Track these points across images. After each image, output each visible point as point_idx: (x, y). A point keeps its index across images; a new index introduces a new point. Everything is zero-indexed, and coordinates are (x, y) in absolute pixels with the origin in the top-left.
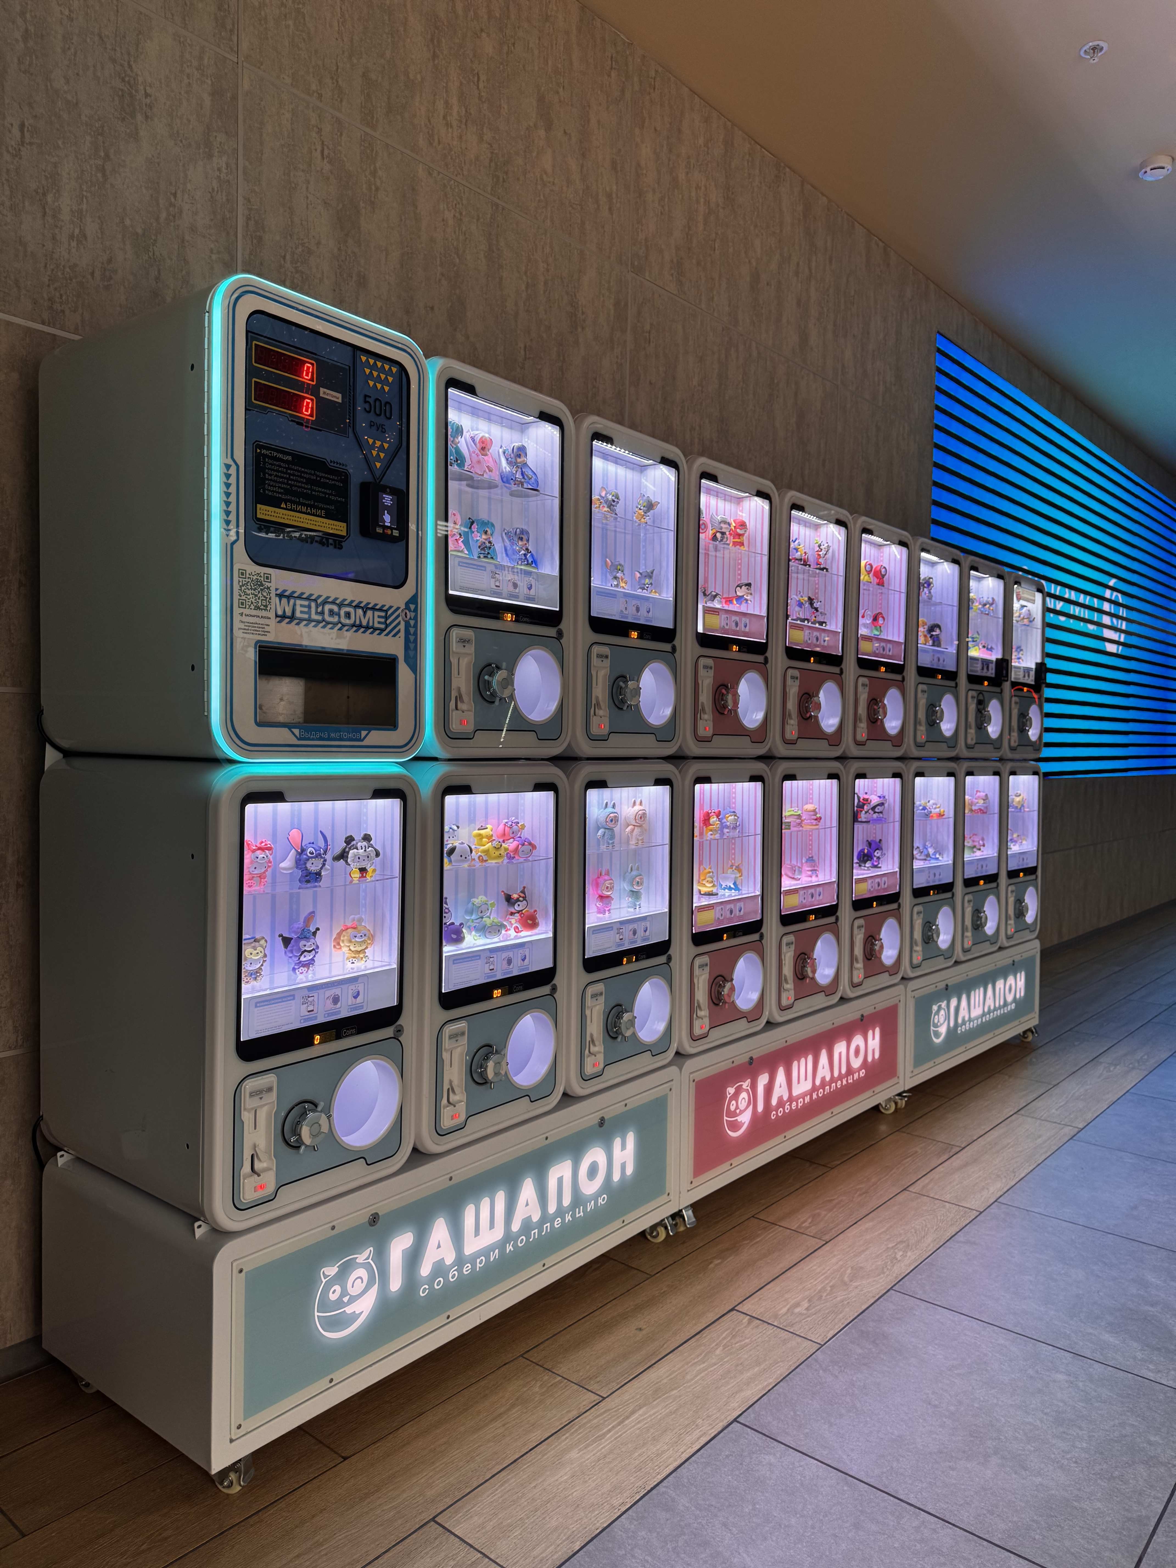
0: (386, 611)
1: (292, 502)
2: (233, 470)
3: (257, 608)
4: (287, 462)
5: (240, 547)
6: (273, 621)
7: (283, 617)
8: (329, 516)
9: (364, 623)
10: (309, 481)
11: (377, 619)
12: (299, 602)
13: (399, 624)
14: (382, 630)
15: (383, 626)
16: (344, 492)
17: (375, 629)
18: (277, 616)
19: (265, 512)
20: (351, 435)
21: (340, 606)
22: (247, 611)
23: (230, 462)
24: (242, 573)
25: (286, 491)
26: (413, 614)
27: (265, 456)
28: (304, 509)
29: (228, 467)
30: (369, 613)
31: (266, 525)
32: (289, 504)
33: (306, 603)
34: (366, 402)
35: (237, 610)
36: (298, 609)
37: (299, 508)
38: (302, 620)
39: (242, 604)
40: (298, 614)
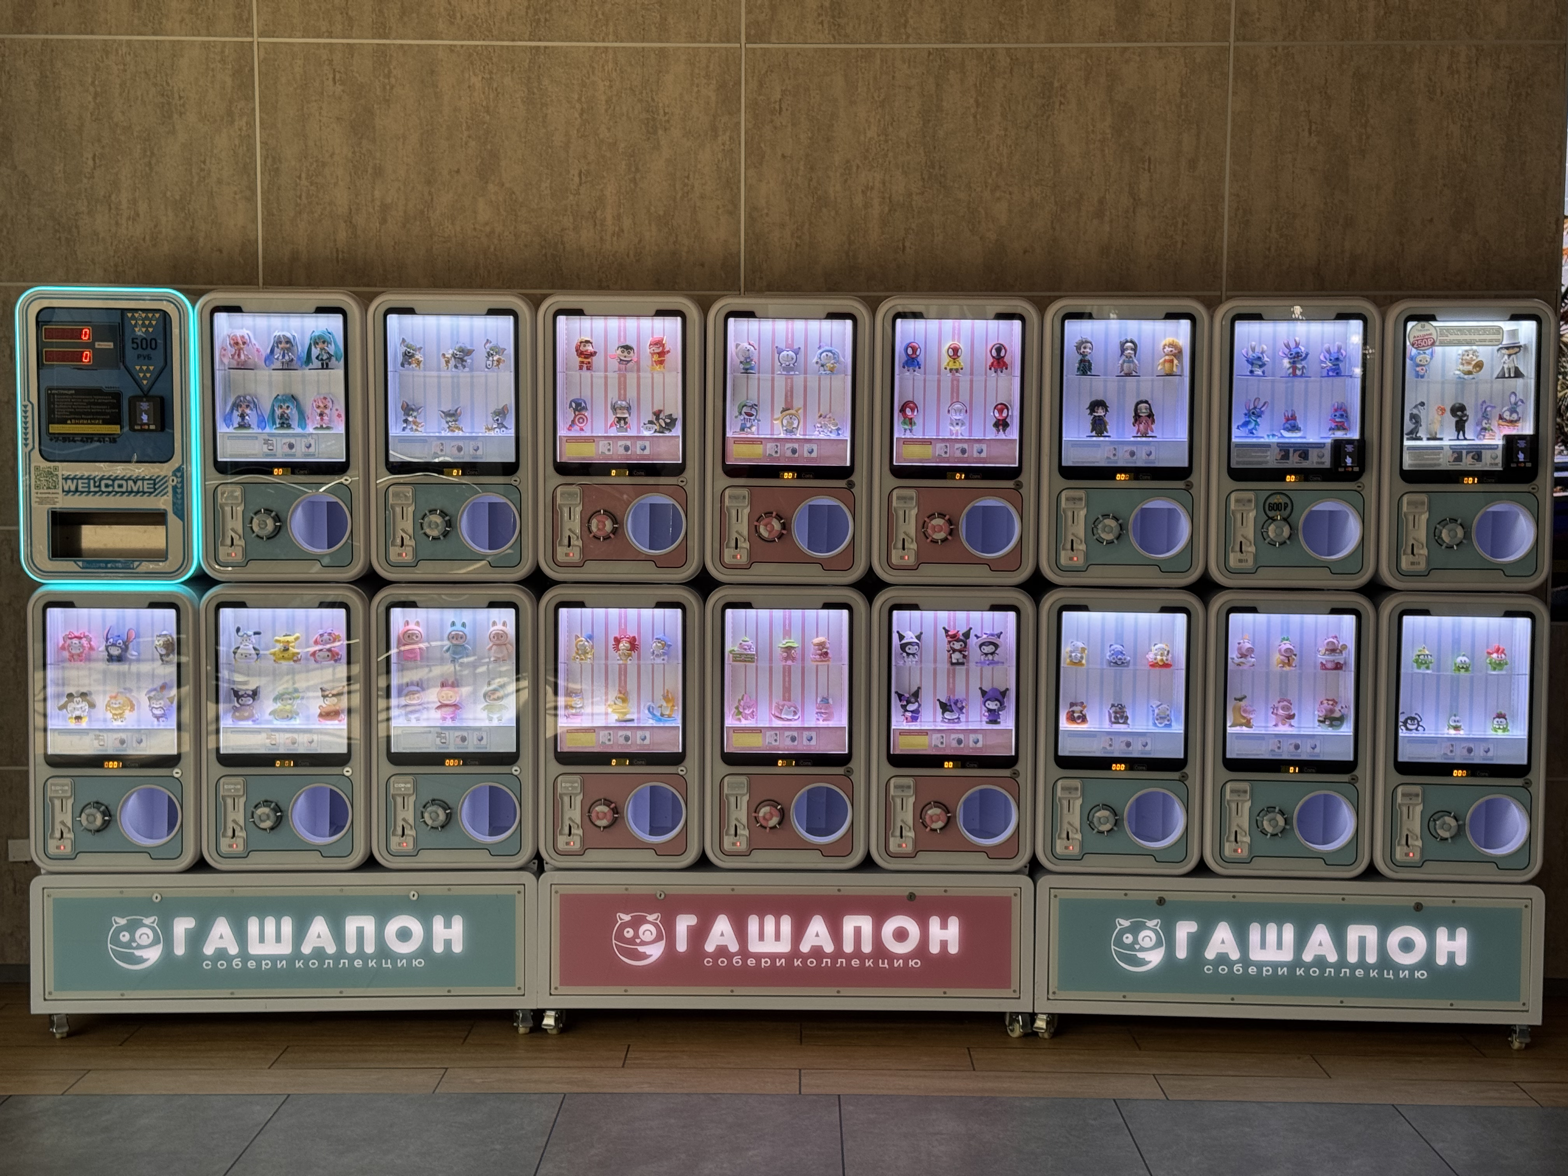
0: (155, 480)
1: (75, 419)
2: (29, 408)
3: (49, 488)
4: (72, 395)
5: (36, 453)
6: (61, 495)
7: (69, 492)
8: (106, 422)
9: (135, 489)
10: (89, 403)
11: (146, 486)
12: (80, 481)
13: (167, 487)
14: (151, 493)
15: (152, 490)
16: (118, 405)
17: (144, 493)
18: (63, 491)
19: (55, 428)
20: (122, 367)
21: (113, 480)
22: (42, 491)
23: (27, 403)
24: (37, 468)
25: (71, 413)
26: (179, 480)
27: (54, 394)
28: (85, 422)
29: (25, 406)
30: (140, 483)
31: (55, 437)
32: (73, 421)
33: (86, 481)
34: (133, 342)
35: (33, 491)
36: (80, 485)
37: (81, 421)
38: (82, 492)
39: (37, 487)
40: (80, 489)
